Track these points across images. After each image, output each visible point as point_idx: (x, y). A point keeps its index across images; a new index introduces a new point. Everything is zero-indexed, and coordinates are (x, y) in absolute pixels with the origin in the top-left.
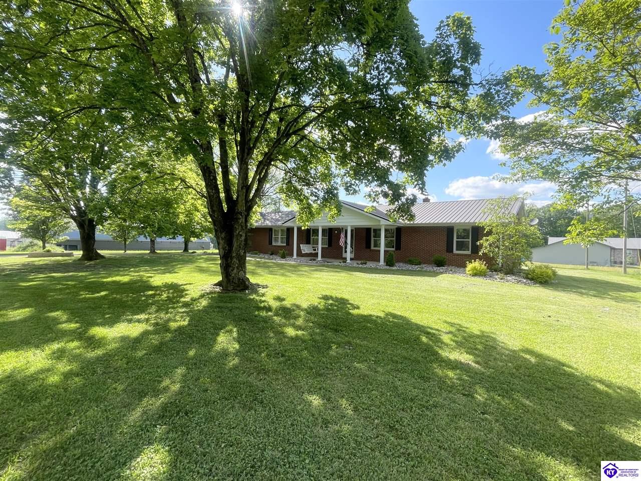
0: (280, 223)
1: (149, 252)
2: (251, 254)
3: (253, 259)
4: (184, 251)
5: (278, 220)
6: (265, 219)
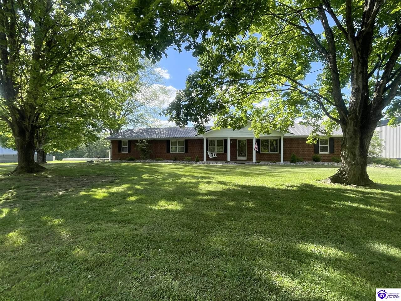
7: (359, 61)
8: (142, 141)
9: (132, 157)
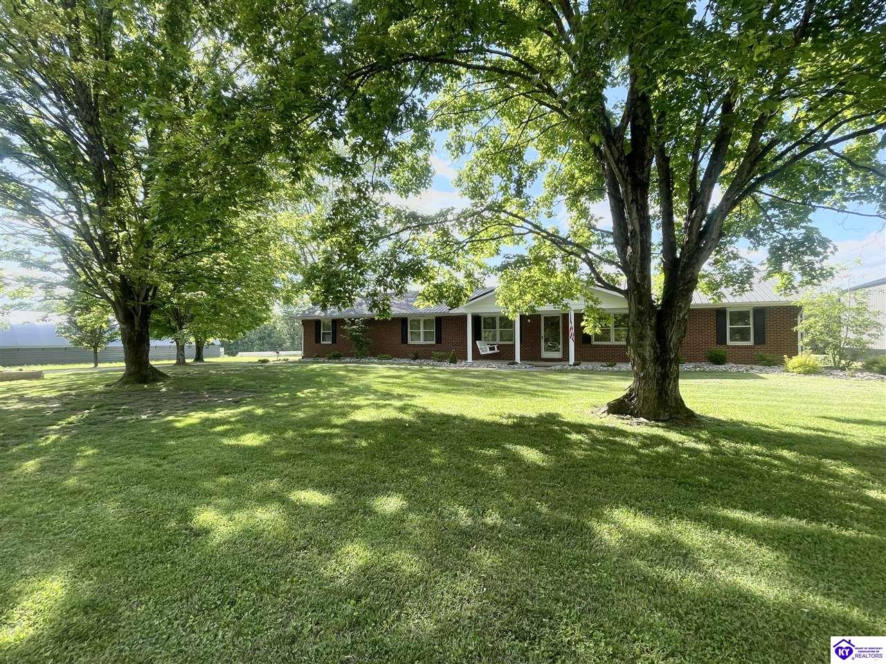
7: (627, 181)
8: (353, 322)
9: (336, 353)
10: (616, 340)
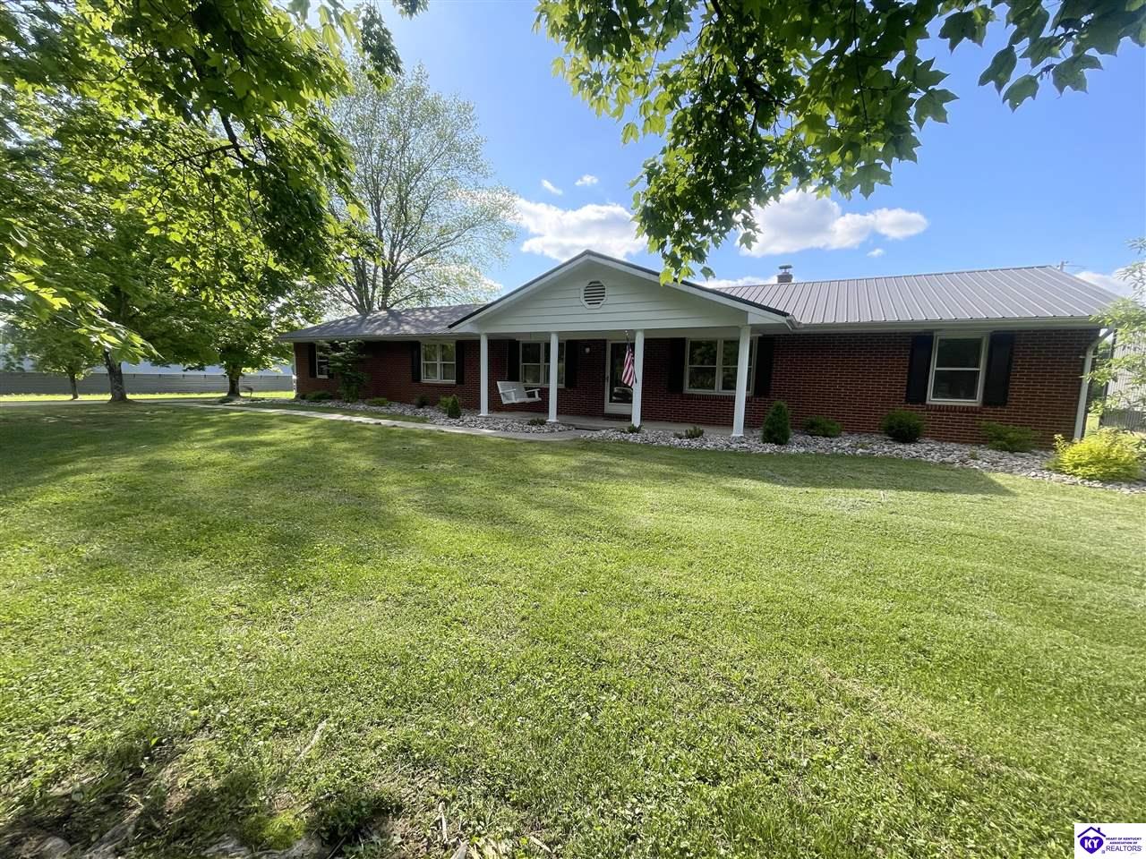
0: (438, 330)
1: (109, 397)
2: (370, 404)
3: (372, 421)
4: (229, 394)
5: (432, 323)
6: (400, 323)
10: (724, 388)
